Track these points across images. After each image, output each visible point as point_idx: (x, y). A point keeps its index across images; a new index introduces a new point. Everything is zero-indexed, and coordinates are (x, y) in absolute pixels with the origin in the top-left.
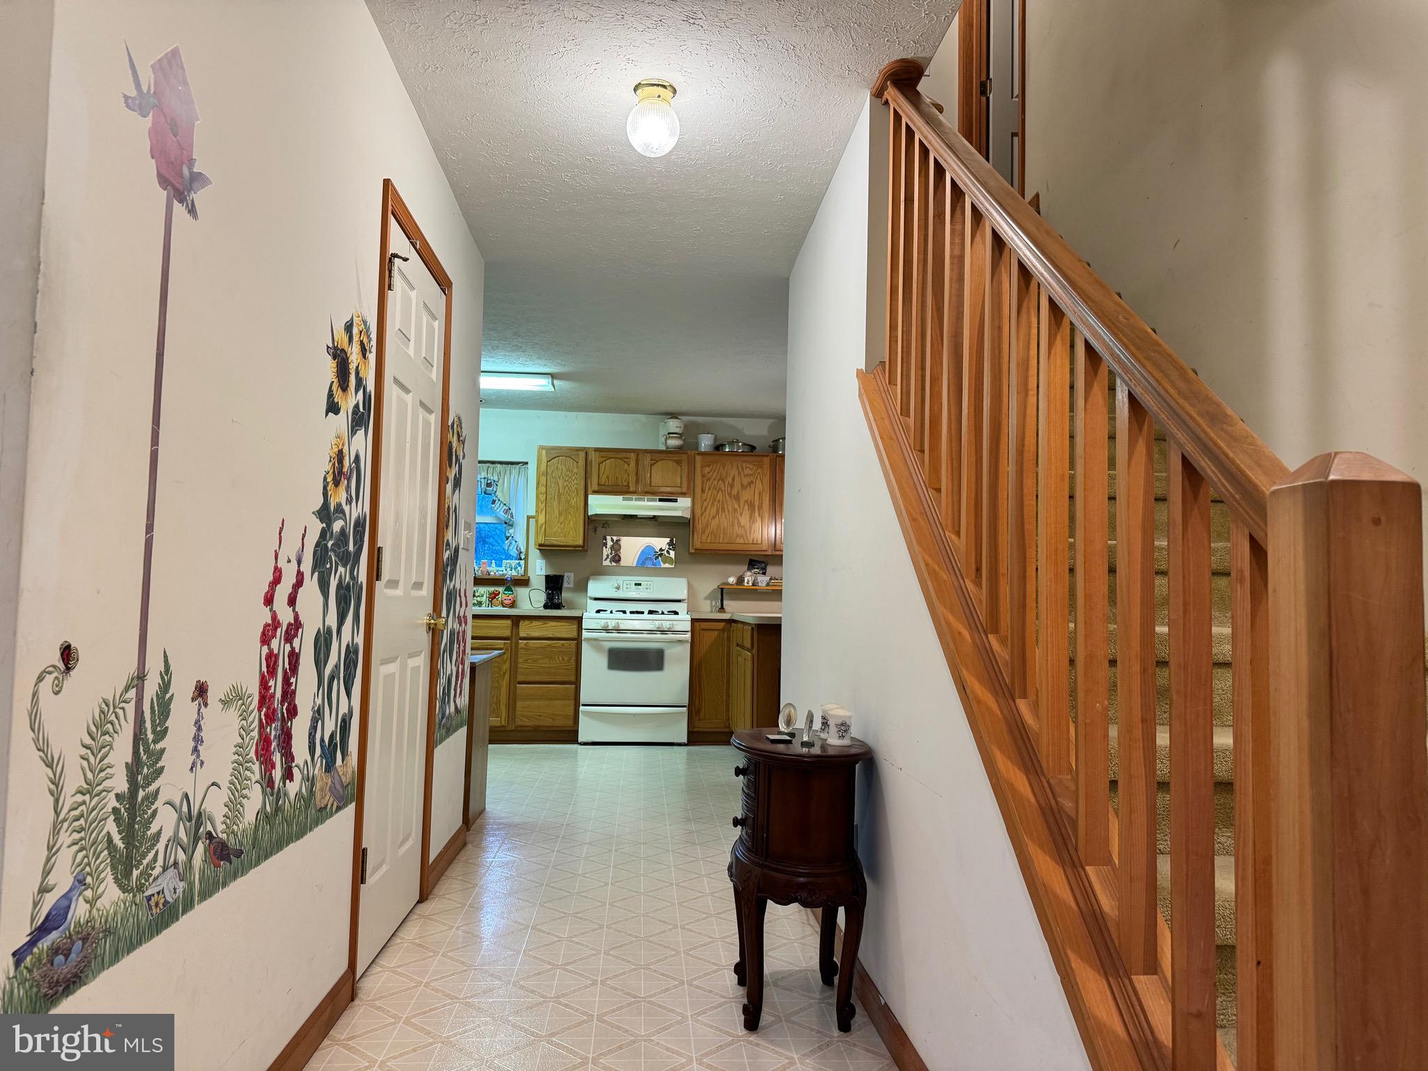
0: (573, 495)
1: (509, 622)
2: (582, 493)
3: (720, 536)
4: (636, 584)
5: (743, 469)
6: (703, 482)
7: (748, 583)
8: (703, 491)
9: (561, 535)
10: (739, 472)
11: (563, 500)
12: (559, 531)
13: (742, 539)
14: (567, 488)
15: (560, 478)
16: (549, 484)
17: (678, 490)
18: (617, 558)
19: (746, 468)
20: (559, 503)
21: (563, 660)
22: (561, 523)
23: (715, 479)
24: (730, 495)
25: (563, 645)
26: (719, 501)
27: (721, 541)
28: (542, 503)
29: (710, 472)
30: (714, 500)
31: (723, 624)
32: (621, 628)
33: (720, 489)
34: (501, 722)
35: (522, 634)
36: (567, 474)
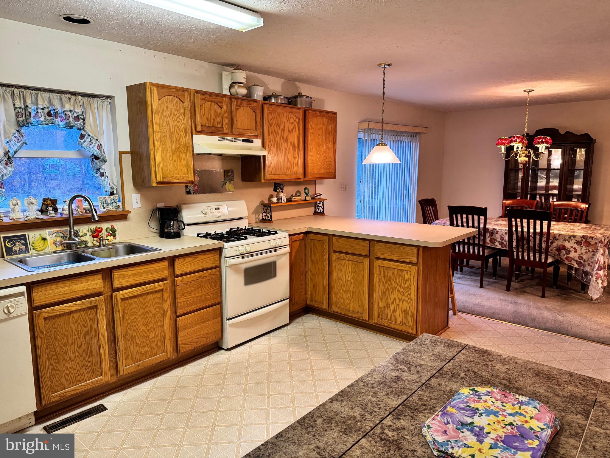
0: (182, 134)
1: (166, 263)
2: (188, 133)
3: (278, 169)
4: (216, 209)
5: (288, 118)
6: (268, 127)
7: (284, 201)
8: (269, 135)
9: (176, 172)
10: (287, 121)
11: (174, 139)
12: (174, 168)
13: (289, 170)
14: (176, 127)
15: (170, 117)
17: (255, 133)
18: (196, 188)
19: (291, 117)
20: (171, 141)
21: (211, 286)
22: (175, 161)
23: (275, 125)
24: (283, 137)
25: (210, 274)
26: (277, 142)
28: (158, 142)
29: (272, 119)
30: (275, 141)
31: (303, 235)
32: (251, 251)
33: (278, 133)
34: (167, 356)
35: (178, 272)
36: (175, 114)
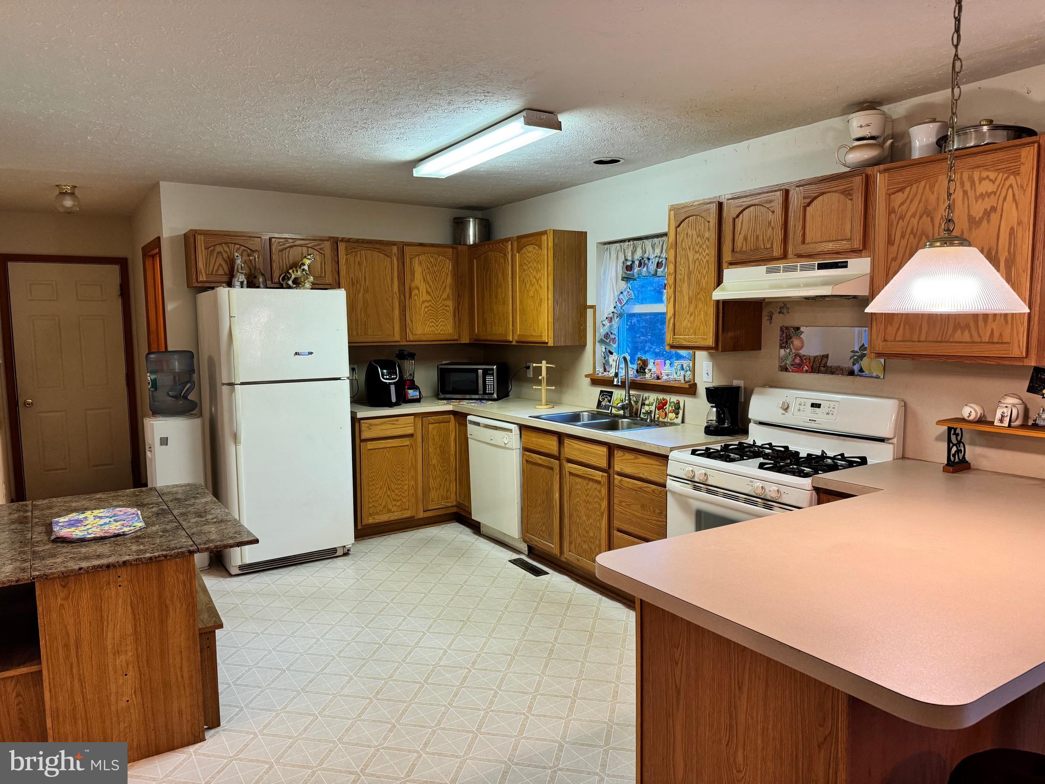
0: (705, 272)
2: (713, 267)
3: (921, 327)
4: (813, 405)
5: (973, 183)
6: (890, 225)
7: (1000, 421)
9: (691, 331)
11: (693, 281)
12: (689, 325)
13: (966, 333)
14: (697, 263)
15: (690, 249)
16: (678, 259)
17: (845, 245)
18: (797, 361)
20: (689, 285)
21: (654, 511)
23: (913, 216)
25: (653, 491)
27: (923, 338)
29: (902, 204)
32: (709, 482)
35: (617, 468)
36: (697, 241)
